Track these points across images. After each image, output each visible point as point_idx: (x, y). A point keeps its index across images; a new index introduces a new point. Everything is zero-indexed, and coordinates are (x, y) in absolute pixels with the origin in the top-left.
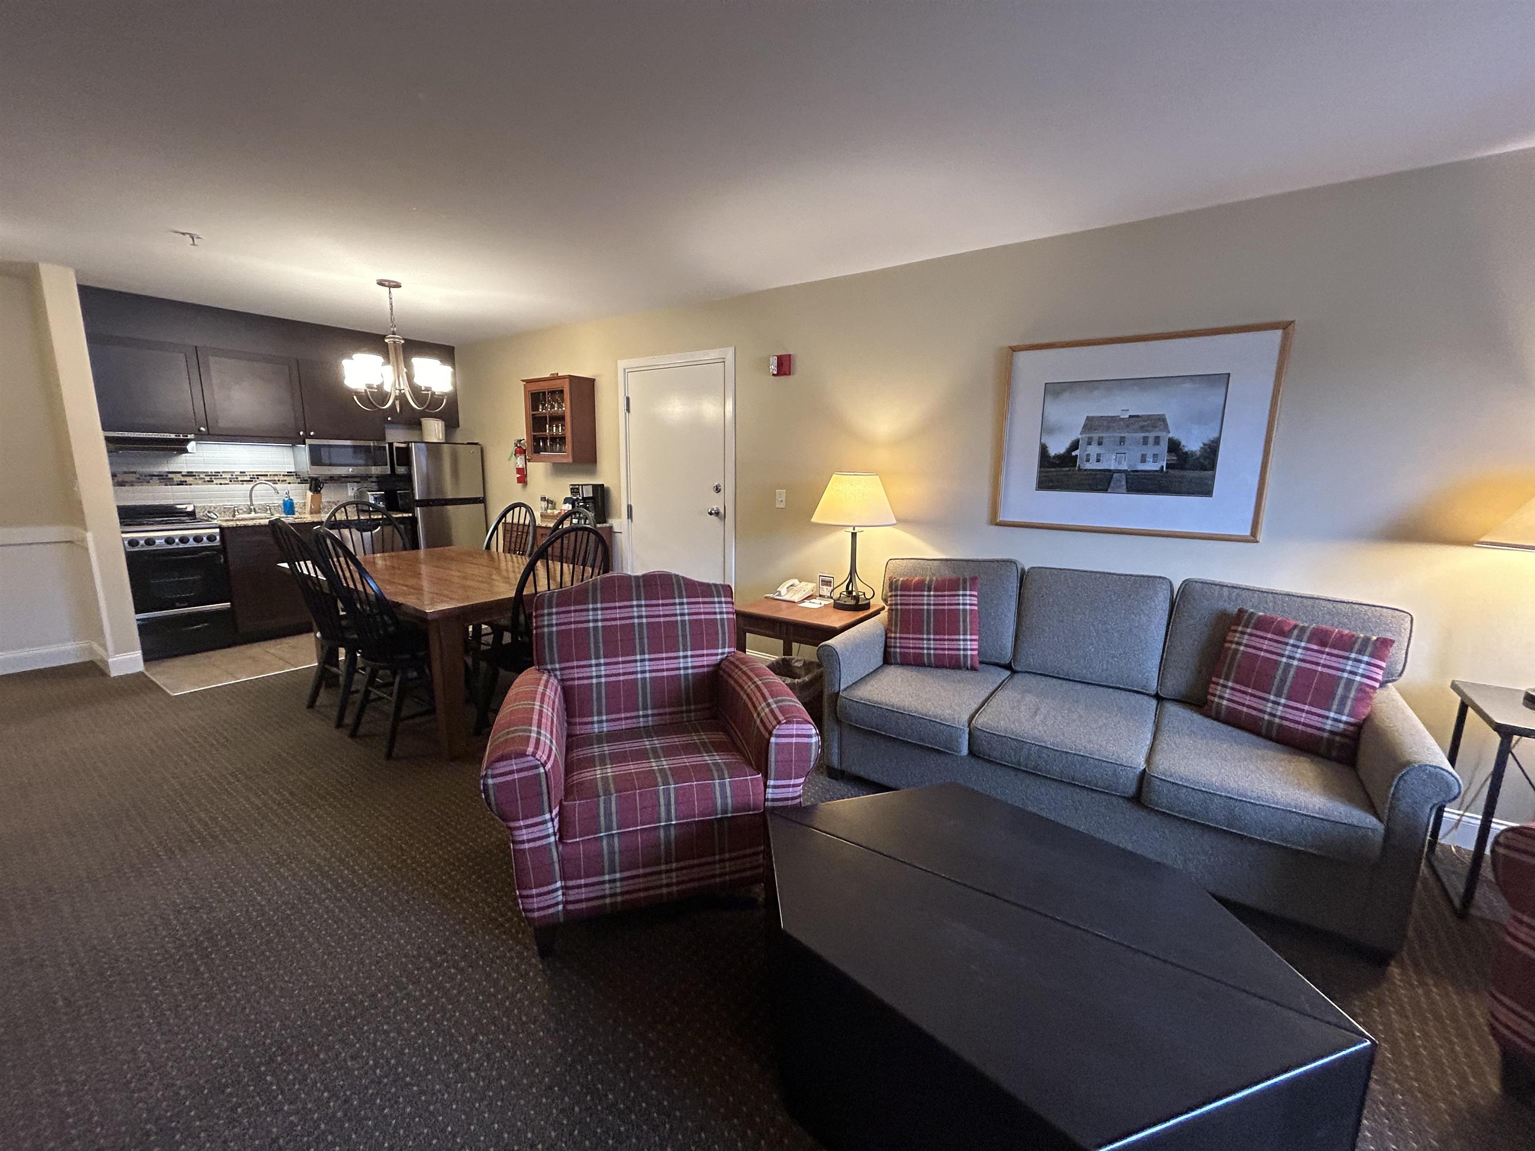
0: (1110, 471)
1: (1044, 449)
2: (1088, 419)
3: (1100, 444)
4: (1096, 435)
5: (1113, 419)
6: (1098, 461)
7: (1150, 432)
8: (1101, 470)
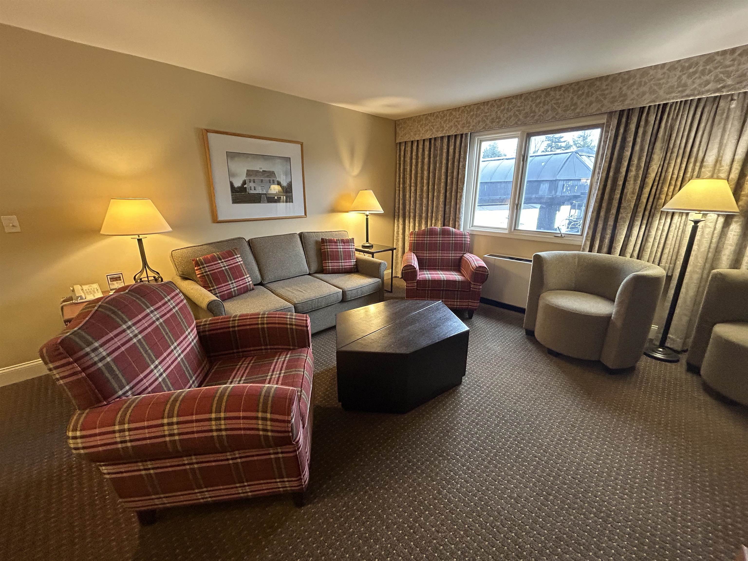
0: (260, 194)
1: (232, 184)
2: (247, 170)
3: (254, 182)
4: (252, 178)
5: (257, 171)
6: (255, 189)
7: (270, 178)
8: (257, 194)
